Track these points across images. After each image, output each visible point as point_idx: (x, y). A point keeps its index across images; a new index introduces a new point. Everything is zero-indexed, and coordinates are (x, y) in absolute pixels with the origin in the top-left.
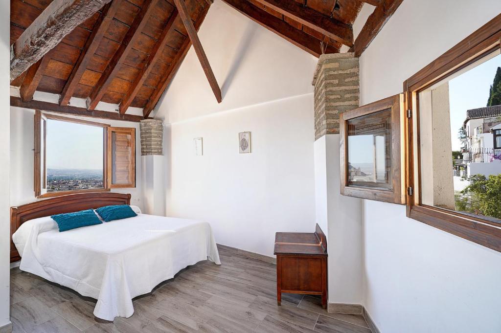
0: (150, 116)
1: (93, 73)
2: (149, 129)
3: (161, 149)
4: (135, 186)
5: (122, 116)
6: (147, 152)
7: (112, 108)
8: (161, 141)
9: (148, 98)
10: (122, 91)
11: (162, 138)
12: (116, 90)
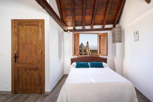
0: (116, 27)
1: (89, 16)
2: (114, 32)
3: (121, 40)
4: (107, 55)
5: (104, 29)
6: (115, 42)
7: (99, 27)
8: (121, 37)
9: (114, 19)
10: (102, 19)
11: (121, 35)
12: (99, 20)
